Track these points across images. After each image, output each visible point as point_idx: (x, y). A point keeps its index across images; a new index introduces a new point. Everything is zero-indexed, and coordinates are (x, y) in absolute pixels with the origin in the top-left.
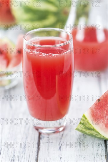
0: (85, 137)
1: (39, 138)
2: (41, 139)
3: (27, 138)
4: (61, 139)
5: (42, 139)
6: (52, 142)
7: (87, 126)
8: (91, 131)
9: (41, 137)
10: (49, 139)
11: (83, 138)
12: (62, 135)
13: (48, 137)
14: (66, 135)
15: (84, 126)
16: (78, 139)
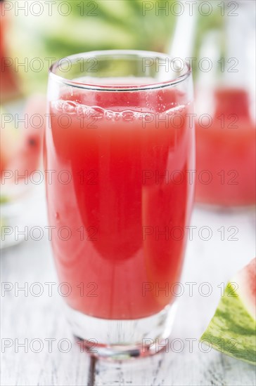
0: (226, 367)
1: (93, 371)
2: (98, 373)
3: (55, 371)
4: (157, 372)
5: (101, 373)
6: (129, 380)
7: (237, 320)
8: (248, 338)
9: (97, 367)
10: (122, 373)
11: (220, 369)
12: (160, 363)
13: (118, 369)
14: (171, 363)
15: (230, 323)
16: (208, 374)
